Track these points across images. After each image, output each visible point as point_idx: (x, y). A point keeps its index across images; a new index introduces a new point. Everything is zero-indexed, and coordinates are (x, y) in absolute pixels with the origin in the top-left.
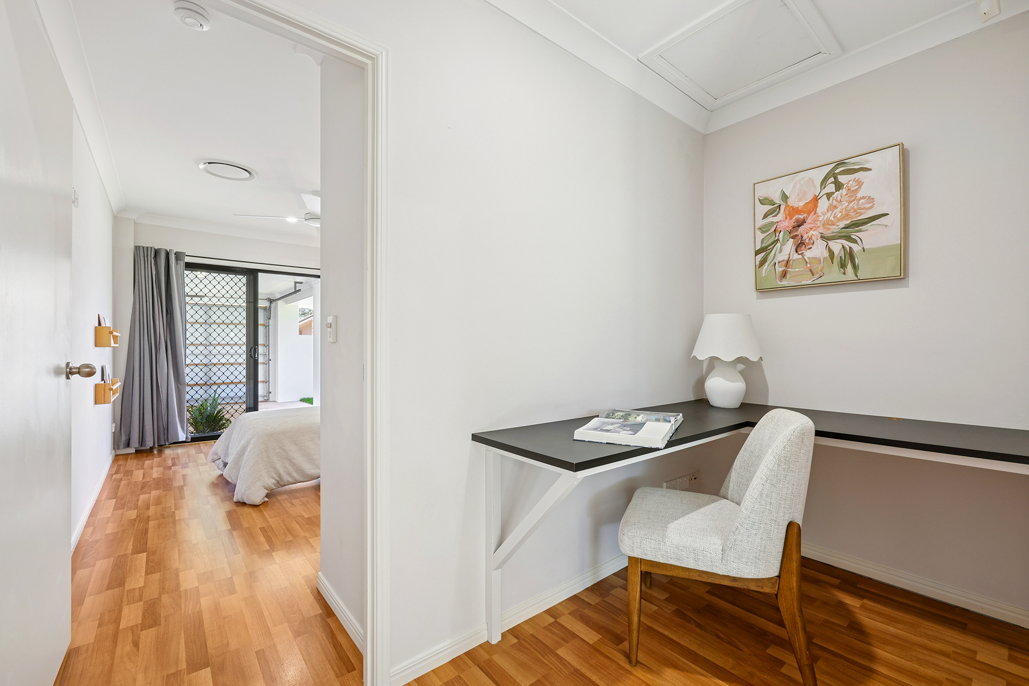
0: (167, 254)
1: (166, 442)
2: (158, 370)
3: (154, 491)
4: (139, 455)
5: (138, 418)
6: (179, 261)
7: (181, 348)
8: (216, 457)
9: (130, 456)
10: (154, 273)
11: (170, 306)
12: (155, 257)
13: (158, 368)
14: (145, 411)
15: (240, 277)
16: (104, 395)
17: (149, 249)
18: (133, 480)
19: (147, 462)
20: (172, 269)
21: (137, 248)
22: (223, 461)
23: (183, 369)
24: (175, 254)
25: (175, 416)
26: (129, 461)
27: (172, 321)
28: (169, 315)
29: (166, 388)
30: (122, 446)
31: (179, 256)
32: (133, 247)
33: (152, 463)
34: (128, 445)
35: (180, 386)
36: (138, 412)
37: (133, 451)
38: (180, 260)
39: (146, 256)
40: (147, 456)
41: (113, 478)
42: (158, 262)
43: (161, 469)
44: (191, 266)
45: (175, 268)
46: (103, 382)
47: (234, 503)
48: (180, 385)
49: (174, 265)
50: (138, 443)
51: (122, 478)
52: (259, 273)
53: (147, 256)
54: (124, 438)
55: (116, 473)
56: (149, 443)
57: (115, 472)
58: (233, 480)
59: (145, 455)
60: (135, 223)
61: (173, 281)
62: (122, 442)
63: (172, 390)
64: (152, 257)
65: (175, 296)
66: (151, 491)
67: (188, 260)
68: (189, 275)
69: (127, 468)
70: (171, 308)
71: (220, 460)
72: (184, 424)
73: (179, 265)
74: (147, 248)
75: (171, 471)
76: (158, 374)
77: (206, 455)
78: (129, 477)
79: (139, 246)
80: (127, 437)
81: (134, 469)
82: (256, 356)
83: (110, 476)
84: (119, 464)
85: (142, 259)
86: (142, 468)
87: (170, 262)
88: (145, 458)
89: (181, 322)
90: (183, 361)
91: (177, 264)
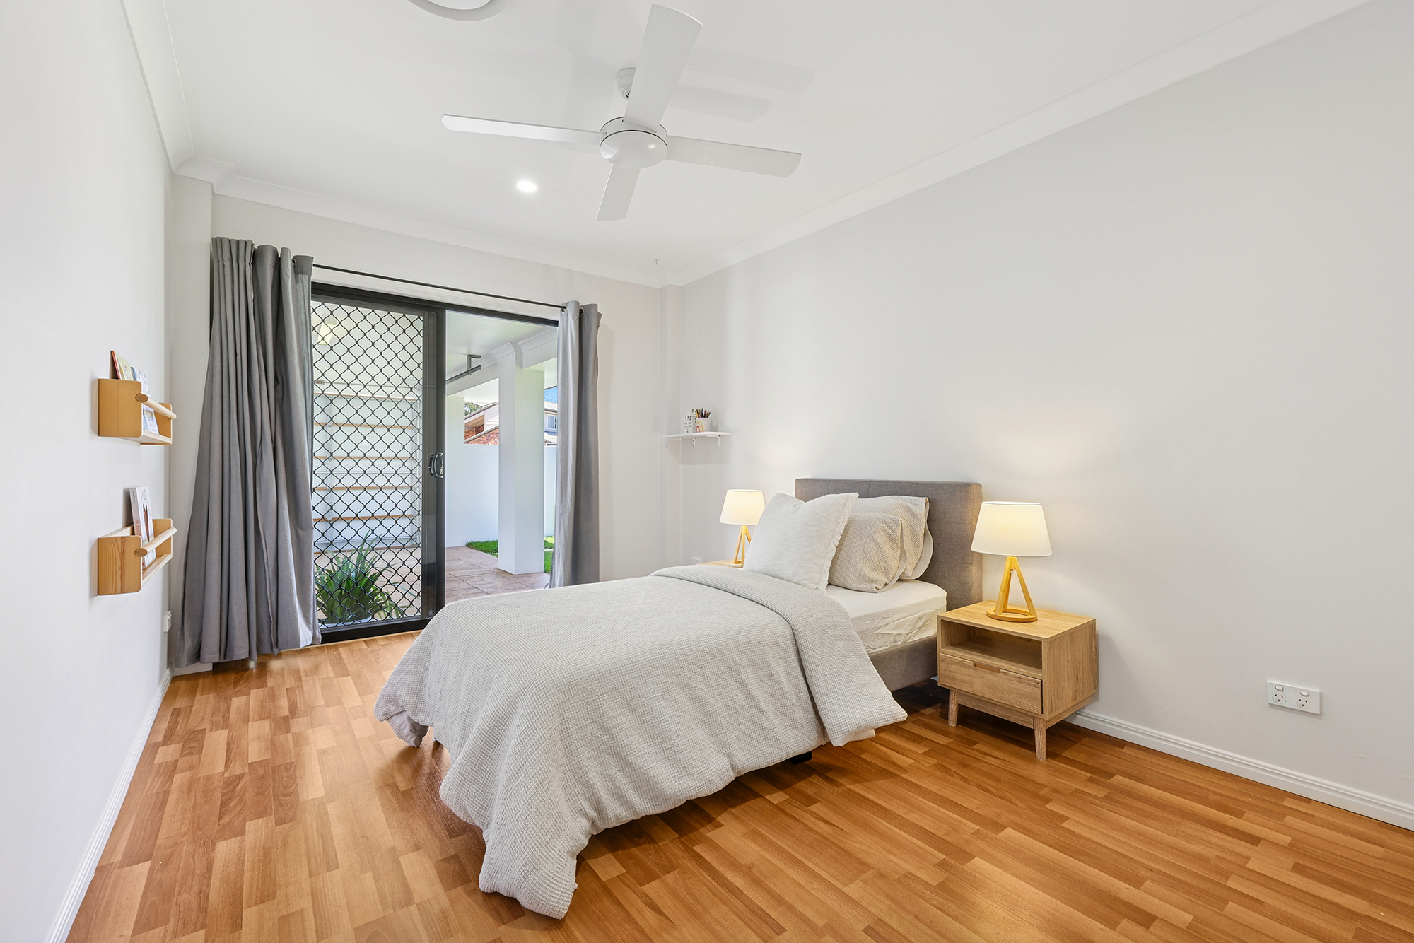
0: (278, 262)
1: (274, 648)
2: (258, 499)
3: (254, 822)
4: (220, 678)
5: (218, 599)
6: (300, 275)
7: (303, 454)
8: (393, 708)
9: (201, 681)
10: (251, 296)
11: (283, 369)
12: (253, 263)
13: (258, 495)
14: (233, 585)
15: (412, 317)
16: (122, 568)
17: (242, 246)
18: (202, 774)
19: (237, 702)
20: (287, 289)
21: (217, 242)
22: (409, 719)
23: (308, 496)
24: (293, 261)
25: (292, 596)
26: (198, 697)
27: (285, 399)
28: (280, 386)
29: (274, 536)
30: (185, 658)
31: (301, 265)
32: (210, 241)
33: (248, 704)
34: (197, 656)
35: (301, 532)
36: (219, 587)
37: (209, 668)
38: (302, 274)
39: (235, 260)
40: (236, 683)
41: (158, 760)
42: (260, 277)
43: (266, 726)
44: (323, 291)
45: (292, 288)
46: (129, 529)
47: (480, 897)
48: (302, 529)
49: (290, 280)
50: (218, 654)
51: (177, 761)
52: (447, 312)
53: (238, 259)
54: (189, 644)
55: (167, 740)
56: (240, 652)
57: (165, 737)
58: (468, 815)
59: (232, 677)
60: (213, 193)
61: (289, 314)
62: (186, 652)
63: (286, 540)
64: (248, 261)
65: (292, 347)
66: (244, 821)
67: (318, 276)
68: (320, 309)
69: (193, 723)
70: (283, 372)
71: (404, 717)
72: (309, 610)
73: (300, 284)
74: (238, 242)
75: (290, 736)
76: (258, 507)
77: (364, 690)
78: (195, 757)
79: (221, 239)
80: (196, 640)
81: (206, 725)
82: (441, 473)
83: (150, 749)
84: (176, 706)
85: (227, 264)
86: (226, 724)
87: (284, 275)
88: (230, 691)
89: (304, 400)
90: (307, 480)
91: (296, 281)
